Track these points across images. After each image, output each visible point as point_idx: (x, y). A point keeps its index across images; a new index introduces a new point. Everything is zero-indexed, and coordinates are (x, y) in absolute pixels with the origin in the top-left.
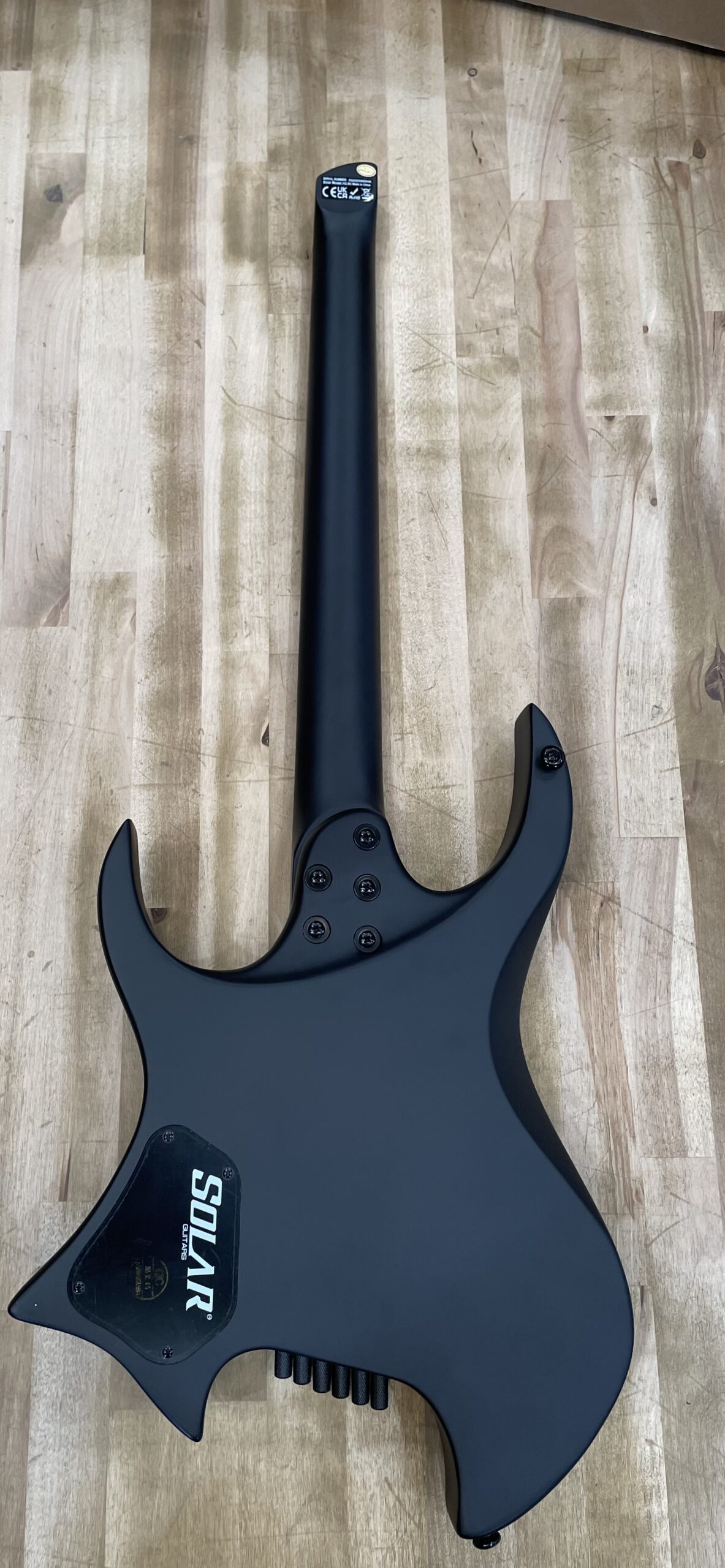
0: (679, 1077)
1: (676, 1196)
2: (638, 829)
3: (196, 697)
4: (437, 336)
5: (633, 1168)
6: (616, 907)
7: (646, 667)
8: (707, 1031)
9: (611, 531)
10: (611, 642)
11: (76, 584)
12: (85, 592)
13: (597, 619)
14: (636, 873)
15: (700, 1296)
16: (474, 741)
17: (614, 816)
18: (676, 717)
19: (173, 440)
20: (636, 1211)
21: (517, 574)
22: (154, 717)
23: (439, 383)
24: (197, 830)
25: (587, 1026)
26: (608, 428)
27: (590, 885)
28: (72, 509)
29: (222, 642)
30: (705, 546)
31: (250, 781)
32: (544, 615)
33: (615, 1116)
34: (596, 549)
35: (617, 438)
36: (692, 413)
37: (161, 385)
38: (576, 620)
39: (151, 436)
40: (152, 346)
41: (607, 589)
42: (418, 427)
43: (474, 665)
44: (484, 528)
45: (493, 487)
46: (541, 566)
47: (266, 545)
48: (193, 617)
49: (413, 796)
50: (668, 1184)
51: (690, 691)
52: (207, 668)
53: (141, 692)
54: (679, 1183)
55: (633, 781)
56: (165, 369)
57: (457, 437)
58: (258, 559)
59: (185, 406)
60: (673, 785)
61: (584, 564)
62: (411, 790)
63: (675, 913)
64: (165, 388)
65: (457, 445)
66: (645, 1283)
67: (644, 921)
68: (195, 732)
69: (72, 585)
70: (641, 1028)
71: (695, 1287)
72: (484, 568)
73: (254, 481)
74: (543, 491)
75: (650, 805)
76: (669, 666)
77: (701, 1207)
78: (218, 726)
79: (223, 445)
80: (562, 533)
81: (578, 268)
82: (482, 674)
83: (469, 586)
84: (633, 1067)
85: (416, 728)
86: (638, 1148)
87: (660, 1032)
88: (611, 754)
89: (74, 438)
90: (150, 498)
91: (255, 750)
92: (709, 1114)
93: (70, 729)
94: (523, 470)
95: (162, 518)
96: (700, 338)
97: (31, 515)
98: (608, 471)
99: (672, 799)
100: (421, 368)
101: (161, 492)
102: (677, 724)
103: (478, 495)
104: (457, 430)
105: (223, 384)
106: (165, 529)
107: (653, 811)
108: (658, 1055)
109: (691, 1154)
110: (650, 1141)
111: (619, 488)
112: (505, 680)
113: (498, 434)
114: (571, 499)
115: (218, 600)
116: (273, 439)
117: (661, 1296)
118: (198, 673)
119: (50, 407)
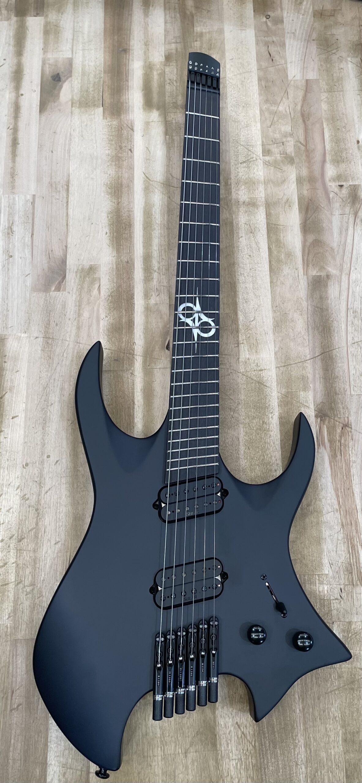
3: (132, 326)
10: (344, 297)
11: (70, 270)
12: (74, 274)
13: (337, 286)
16: (275, 347)
19: (118, 198)
28: (67, 233)
31: (160, 369)
32: (310, 284)
34: (336, 250)
37: (112, 171)
38: (326, 286)
39: (107, 196)
41: (341, 270)
44: (278, 241)
45: (282, 220)
47: (167, 250)
48: (130, 286)
52: (137, 312)
57: (263, 196)
58: (163, 257)
59: (124, 182)
61: (330, 259)
62: (243, 372)
64: (114, 172)
65: (263, 199)
68: (132, 344)
69: (67, 271)
72: (279, 261)
74: (308, 222)
78: (143, 340)
79: (144, 200)
80: (318, 243)
82: (279, 313)
83: (271, 270)
85: (245, 341)
88: (346, 353)
89: (67, 198)
90: (107, 228)
95: (113, 237)
97: (46, 236)
101: (112, 224)
103: (275, 225)
106: (115, 242)
111: (347, 220)
112: (290, 316)
114: (322, 226)
115: (142, 278)
116: (169, 197)
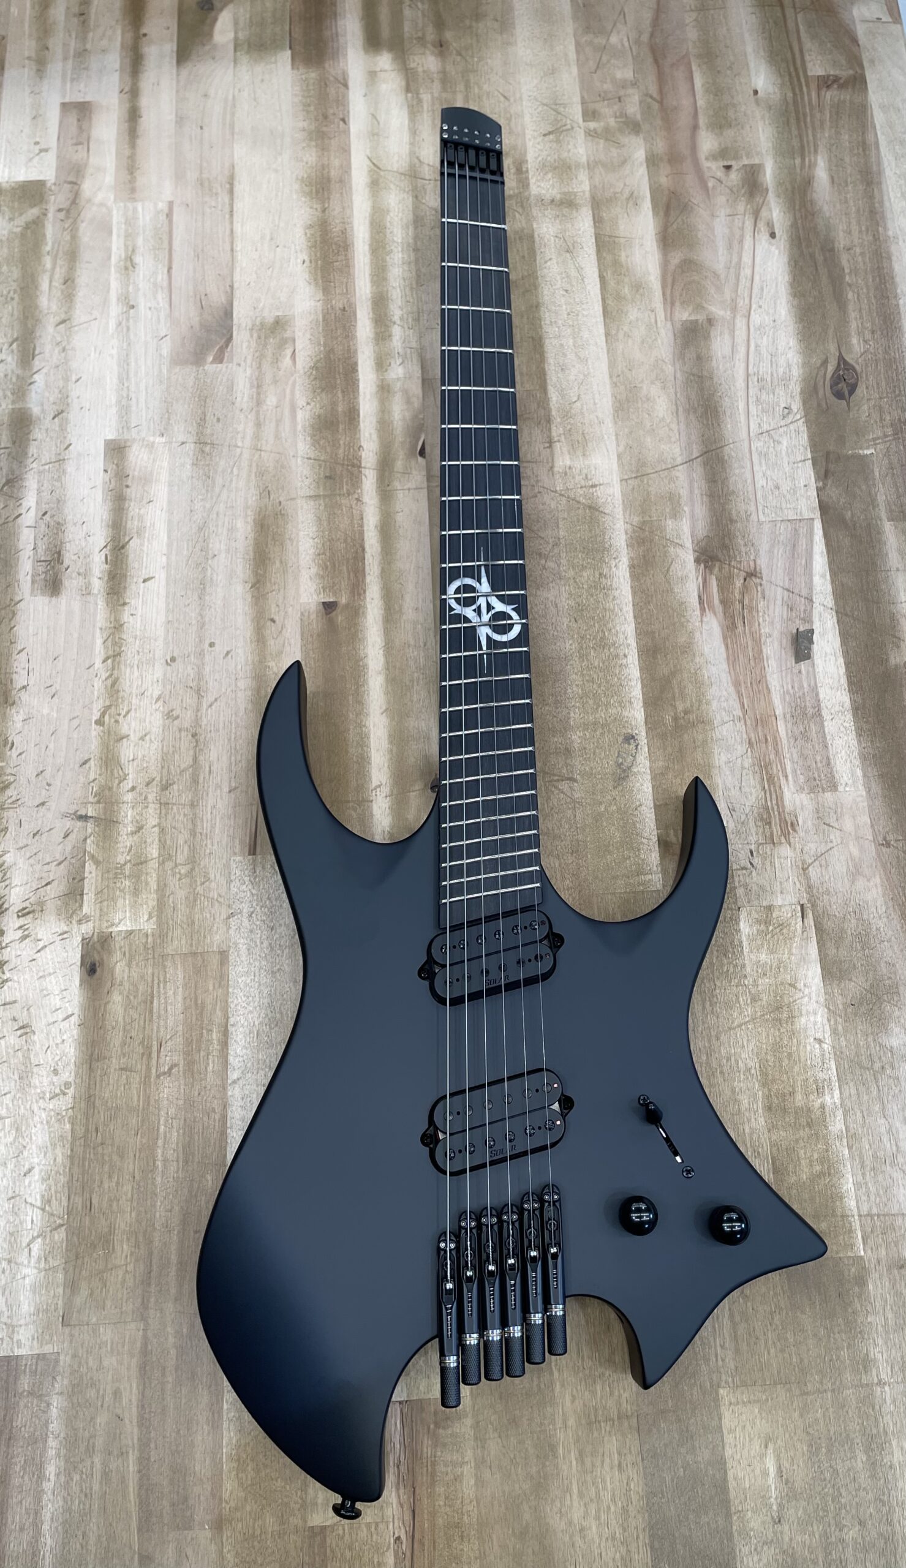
0: (826, 724)
1: (829, 825)
2: (776, 513)
4: (565, 106)
5: (787, 803)
6: (758, 581)
7: (775, 375)
8: (850, 683)
9: (735, 260)
14: (776, 551)
15: (857, 910)
17: (752, 504)
18: (805, 416)
20: (792, 840)
21: (650, 301)
22: (317, 438)
23: (568, 144)
24: (362, 533)
25: (737, 684)
26: (727, 175)
27: (733, 563)
29: (377, 370)
30: (823, 271)
33: (767, 760)
35: (735, 183)
36: (803, 159)
40: (301, 124)
42: (551, 182)
43: (615, 380)
46: (672, 292)
49: (563, 495)
50: (821, 815)
51: (817, 393)
53: (304, 416)
54: (832, 814)
55: (768, 472)
56: (314, 143)
60: (806, 475)
63: (814, 583)
66: (804, 901)
67: (786, 592)
70: (787, 684)
71: (852, 902)
73: (398, 233)
75: (785, 492)
76: (796, 372)
77: (853, 834)
81: (690, 44)
84: (782, 716)
86: (792, 787)
87: (805, 685)
91: (413, 463)
92: (856, 754)
93: (238, 450)
94: (650, 213)
96: (806, 98)
98: (728, 211)
99: (805, 486)
100: (550, 133)
102: (806, 422)
104: (587, 183)
105: (368, 152)
107: (788, 496)
108: (805, 706)
109: (840, 788)
110: (802, 779)
113: (625, 185)
117: (821, 912)
118: (356, 398)
119: (208, 179)
